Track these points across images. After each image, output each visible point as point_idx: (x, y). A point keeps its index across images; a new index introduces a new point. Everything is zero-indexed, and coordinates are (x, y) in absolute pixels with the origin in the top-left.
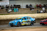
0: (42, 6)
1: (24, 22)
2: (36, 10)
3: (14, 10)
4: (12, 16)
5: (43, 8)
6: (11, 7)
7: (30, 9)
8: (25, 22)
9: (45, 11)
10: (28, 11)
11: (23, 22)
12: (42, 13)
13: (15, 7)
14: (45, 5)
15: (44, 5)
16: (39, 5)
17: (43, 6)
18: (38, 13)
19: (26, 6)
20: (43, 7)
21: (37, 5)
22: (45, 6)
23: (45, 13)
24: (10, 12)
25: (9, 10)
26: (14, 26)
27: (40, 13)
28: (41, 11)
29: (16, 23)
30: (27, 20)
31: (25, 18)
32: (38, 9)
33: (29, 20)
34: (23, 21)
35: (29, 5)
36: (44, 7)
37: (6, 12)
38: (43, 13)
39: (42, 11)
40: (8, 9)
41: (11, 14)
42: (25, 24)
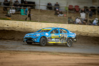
0: (80, 9)
1: (53, 38)
2: (66, 16)
3: (20, 11)
4: (15, 23)
5: (81, 14)
6: (15, 5)
7: (54, 12)
8: (55, 38)
9: (85, 20)
10: (49, 17)
11: (51, 38)
12: (78, 24)
13: (23, 4)
14: (87, 7)
15: (85, 7)
16: (75, 6)
17: (83, 9)
18: (70, 23)
19: (46, 5)
20: (82, 12)
21: (70, 6)
22: (87, 10)
23: (85, 24)
24: (12, 15)
25: (11, 10)
26: (33, 43)
27: (74, 23)
28: (77, 20)
29: (37, 37)
30: (60, 35)
31: (56, 31)
32: (71, 14)
33: (65, 36)
34: (53, 35)
35: (53, 5)
36: (84, 12)
37: (3, 13)
38: (81, 24)
39: (79, 20)
40: (8, 9)
41: (13, 19)
42: (55, 42)
